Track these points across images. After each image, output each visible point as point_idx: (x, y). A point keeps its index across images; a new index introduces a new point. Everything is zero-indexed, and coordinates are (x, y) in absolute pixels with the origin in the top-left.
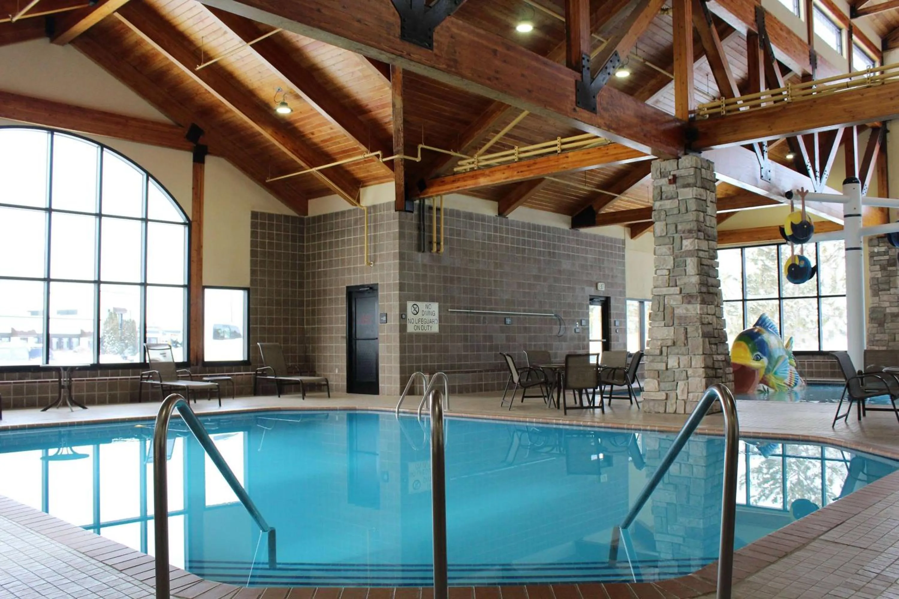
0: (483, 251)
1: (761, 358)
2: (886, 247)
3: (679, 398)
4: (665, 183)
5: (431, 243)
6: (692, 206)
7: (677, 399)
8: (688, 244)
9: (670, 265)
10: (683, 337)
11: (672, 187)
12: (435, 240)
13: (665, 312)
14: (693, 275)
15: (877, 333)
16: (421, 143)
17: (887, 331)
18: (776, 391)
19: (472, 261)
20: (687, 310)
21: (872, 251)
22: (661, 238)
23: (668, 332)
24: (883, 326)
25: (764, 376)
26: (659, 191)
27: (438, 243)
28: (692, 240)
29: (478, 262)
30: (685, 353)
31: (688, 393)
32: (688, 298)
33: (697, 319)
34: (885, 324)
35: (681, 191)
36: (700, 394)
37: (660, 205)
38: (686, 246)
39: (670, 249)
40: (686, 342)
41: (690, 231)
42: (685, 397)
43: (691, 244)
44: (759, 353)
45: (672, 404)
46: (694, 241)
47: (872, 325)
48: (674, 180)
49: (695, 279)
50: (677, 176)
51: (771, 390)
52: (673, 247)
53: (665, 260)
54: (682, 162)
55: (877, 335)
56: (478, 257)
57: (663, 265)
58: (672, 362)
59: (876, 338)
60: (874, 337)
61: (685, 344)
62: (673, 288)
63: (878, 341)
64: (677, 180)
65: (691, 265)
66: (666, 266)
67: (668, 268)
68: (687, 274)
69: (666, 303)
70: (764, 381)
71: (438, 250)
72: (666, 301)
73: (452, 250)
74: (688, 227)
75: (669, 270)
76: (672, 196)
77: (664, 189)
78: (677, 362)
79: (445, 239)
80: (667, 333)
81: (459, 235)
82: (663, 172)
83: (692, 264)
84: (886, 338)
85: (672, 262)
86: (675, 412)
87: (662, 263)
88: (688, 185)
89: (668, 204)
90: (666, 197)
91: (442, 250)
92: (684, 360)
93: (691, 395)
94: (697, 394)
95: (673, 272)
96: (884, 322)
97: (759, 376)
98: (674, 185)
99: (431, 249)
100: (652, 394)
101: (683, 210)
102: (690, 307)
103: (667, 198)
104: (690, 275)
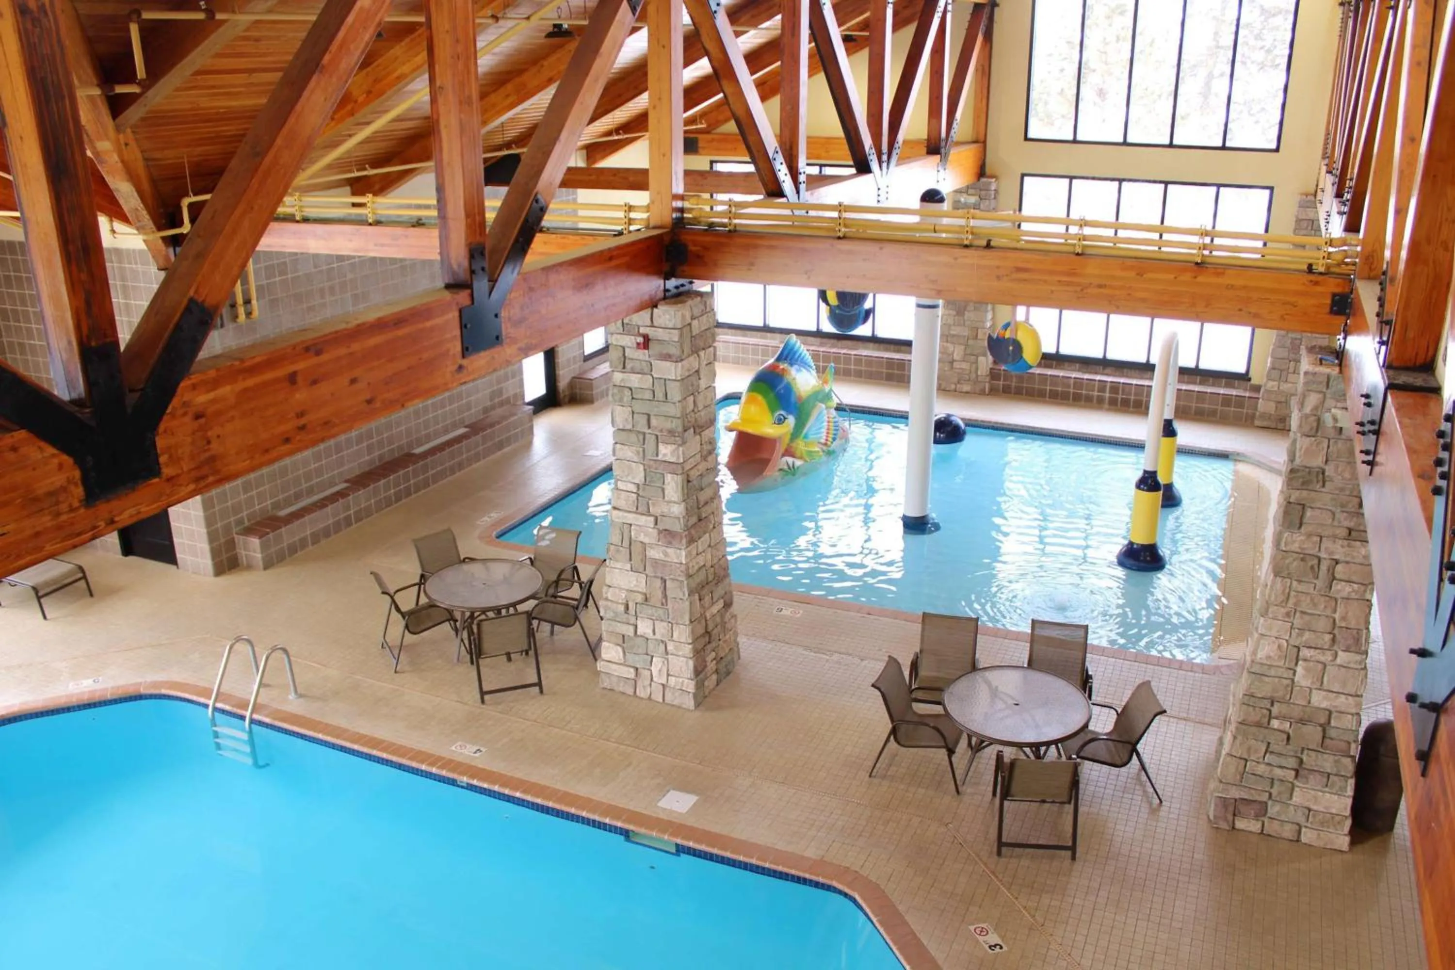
0: (330, 283)
1: (785, 418)
2: (977, 198)
3: (655, 679)
4: (629, 344)
5: (233, 306)
6: (675, 393)
7: (652, 680)
8: (666, 452)
9: (639, 478)
10: (659, 594)
11: (642, 354)
12: (240, 300)
13: (632, 547)
14: (675, 502)
15: (954, 325)
16: (187, 195)
17: (967, 323)
18: (806, 461)
19: (311, 309)
20: (666, 554)
21: (956, 199)
22: (624, 433)
23: (637, 581)
24: (963, 315)
25: (788, 445)
26: (621, 354)
27: (247, 302)
28: (674, 447)
29: (324, 305)
30: (663, 618)
31: (668, 675)
32: (667, 536)
33: (682, 571)
34: (966, 313)
35: (656, 363)
36: (686, 681)
37: (623, 380)
38: (665, 455)
39: (638, 452)
40: (664, 601)
41: (671, 432)
42: (664, 681)
43: (672, 453)
44: (782, 412)
45: (644, 687)
46: (677, 449)
47: (947, 312)
48: (646, 342)
49: (678, 510)
50: (650, 337)
51: (798, 463)
52: (644, 451)
53: (630, 468)
54: (660, 317)
55: (953, 328)
56: (323, 297)
57: (628, 475)
58: (644, 628)
59: (952, 332)
60: (949, 329)
61: (662, 604)
62: (644, 517)
63: (954, 336)
64: (651, 344)
65: (673, 486)
66: (633, 478)
67: (637, 482)
68: (666, 498)
69: (633, 536)
70: (789, 452)
71: (249, 314)
72: (633, 534)
73: (274, 303)
74: (669, 425)
75: (638, 485)
76: (642, 369)
77: (628, 352)
78: (652, 627)
79: (259, 289)
80: (635, 582)
81: (283, 273)
82: (627, 324)
83: (673, 484)
84: (966, 334)
85: (642, 474)
86: (650, 698)
87: (626, 473)
88: (667, 357)
89: (634, 380)
90: (632, 368)
91: (256, 313)
92: (662, 628)
93: (672, 680)
94: (681, 680)
95: (644, 490)
96: (965, 309)
97: (780, 448)
98: (646, 351)
99: (235, 317)
100: (614, 666)
101: (660, 395)
102: (670, 551)
103: (633, 372)
104: (669, 502)
